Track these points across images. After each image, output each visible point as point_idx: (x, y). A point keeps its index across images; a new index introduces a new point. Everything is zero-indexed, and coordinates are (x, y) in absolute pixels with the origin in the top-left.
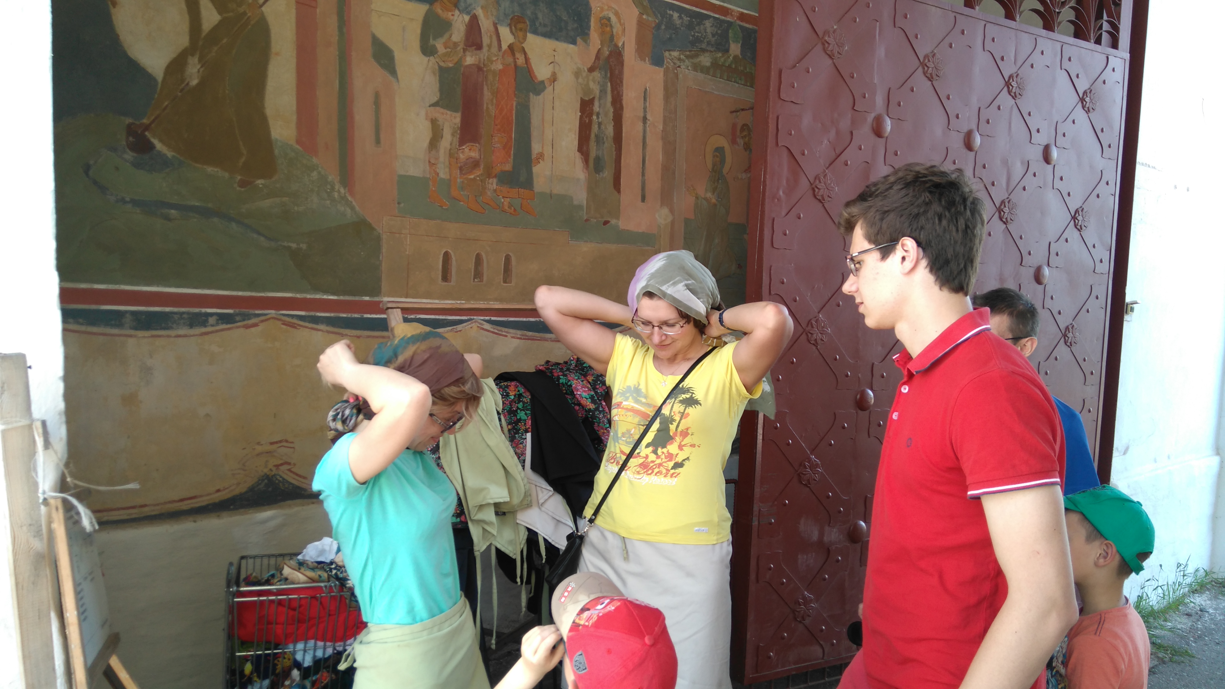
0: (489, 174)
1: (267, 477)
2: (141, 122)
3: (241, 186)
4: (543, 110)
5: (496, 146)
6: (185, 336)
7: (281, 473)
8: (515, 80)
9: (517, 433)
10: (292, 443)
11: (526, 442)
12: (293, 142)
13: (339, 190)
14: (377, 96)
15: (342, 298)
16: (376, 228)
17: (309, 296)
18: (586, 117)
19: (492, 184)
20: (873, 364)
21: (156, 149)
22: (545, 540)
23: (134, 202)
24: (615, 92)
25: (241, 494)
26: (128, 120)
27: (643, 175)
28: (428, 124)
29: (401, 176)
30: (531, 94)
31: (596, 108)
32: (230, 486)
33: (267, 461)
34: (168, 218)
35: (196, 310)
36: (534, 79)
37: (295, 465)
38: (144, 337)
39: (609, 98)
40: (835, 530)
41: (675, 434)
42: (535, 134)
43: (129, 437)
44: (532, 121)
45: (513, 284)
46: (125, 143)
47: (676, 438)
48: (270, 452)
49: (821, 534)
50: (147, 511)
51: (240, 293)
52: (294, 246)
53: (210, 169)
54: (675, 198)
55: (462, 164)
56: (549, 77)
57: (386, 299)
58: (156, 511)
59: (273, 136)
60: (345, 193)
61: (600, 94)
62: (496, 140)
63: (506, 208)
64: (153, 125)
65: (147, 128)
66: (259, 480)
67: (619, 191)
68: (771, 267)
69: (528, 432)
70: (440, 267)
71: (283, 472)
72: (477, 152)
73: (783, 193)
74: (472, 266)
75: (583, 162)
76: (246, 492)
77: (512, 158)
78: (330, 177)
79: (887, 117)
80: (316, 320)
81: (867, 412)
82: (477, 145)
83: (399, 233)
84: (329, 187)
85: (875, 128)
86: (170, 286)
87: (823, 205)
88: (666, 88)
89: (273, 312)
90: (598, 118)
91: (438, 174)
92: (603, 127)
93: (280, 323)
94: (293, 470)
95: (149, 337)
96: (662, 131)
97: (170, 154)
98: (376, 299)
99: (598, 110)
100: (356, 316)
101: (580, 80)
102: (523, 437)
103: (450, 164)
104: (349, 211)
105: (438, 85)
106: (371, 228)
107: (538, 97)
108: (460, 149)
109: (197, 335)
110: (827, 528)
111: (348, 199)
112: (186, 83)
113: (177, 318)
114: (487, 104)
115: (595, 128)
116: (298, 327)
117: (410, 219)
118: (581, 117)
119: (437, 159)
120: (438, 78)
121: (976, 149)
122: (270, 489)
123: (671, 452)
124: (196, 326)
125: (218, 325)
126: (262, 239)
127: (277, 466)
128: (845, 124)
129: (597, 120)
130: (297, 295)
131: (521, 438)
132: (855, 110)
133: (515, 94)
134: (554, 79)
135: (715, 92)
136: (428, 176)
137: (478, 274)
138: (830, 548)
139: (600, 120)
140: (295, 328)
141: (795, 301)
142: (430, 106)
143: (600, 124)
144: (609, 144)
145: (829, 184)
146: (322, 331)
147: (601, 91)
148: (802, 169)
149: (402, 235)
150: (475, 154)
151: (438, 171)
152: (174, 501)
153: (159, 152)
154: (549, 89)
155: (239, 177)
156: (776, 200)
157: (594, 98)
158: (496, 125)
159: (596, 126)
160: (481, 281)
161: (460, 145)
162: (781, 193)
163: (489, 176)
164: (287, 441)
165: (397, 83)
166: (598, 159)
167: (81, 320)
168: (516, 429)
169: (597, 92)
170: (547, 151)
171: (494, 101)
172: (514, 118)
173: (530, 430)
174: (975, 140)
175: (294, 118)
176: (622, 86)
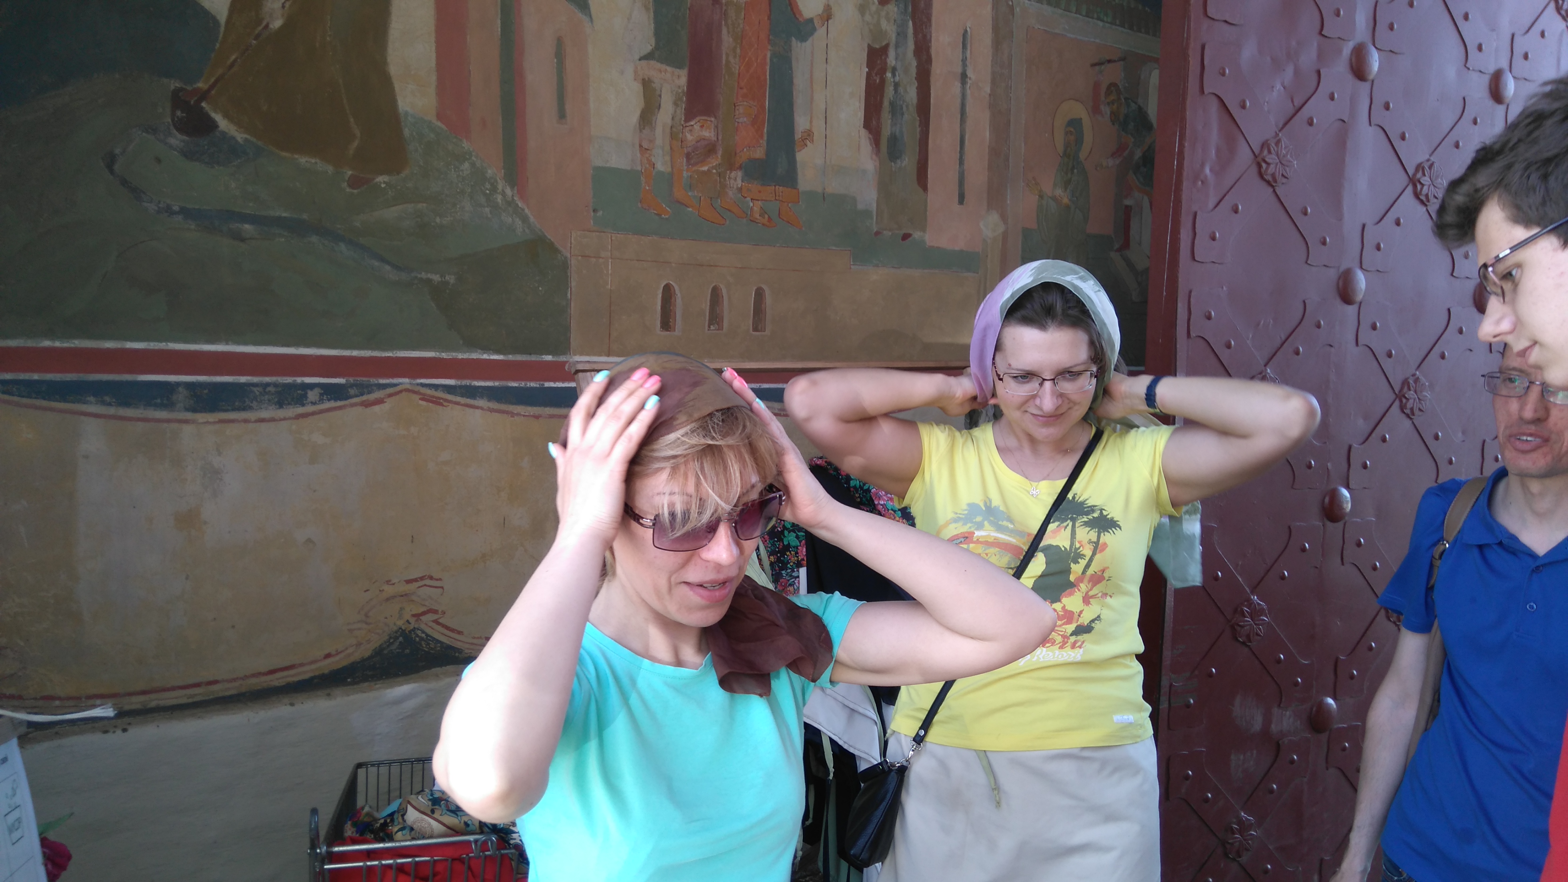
0: (730, 163)
1: (402, 632)
2: (195, 86)
3: (350, 186)
4: (812, 64)
5: (741, 120)
6: (272, 420)
7: (423, 626)
8: (769, 18)
9: (784, 568)
10: (440, 579)
11: (799, 583)
12: (431, 117)
13: (503, 191)
14: (560, 42)
15: (511, 357)
16: (561, 249)
17: (460, 356)
18: (876, 75)
19: (735, 179)
20: (1350, 448)
21: (220, 129)
22: (832, 742)
23: (185, 212)
24: (920, 35)
25: (363, 660)
26: (175, 84)
27: (961, 162)
28: (637, 87)
29: (597, 169)
30: (793, 38)
31: (891, 60)
32: (347, 649)
33: (402, 609)
34: (239, 237)
35: (289, 380)
36: (797, 16)
37: (444, 613)
38: (207, 423)
39: (911, 45)
40: (1288, 713)
41: (1080, 579)
42: (799, 101)
43: (187, 578)
44: (795, 81)
45: (768, 332)
46: (170, 120)
47: (1081, 585)
48: (406, 595)
49: (1267, 720)
50: (218, 690)
51: (355, 353)
52: (436, 278)
53: (303, 160)
54: (1008, 196)
55: (690, 149)
56: (820, 12)
57: (577, 358)
58: (231, 689)
59: (400, 107)
60: (513, 195)
61: (896, 39)
62: (741, 111)
63: (757, 216)
64: (213, 92)
65: (204, 95)
66: (391, 638)
67: (925, 188)
68: (1190, 292)
69: (802, 566)
70: (659, 308)
71: (426, 624)
72: (713, 130)
73: (1211, 170)
74: (706, 306)
75: (871, 144)
76: (370, 658)
77: (765, 138)
78: (489, 171)
79: (1374, 49)
80: (471, 392)
81: (1340, 525)
82: (713, 119)
83: (594, 257)
84: (488, 186)
85: (1354, 64)
86: (246, 343)
87: (1274, 191)
88: (996, 29)
89: (406, 380)
90: (894, 75)
91: (654, 164)
92: (901, 90)
93: (416, 397)
94: (440, 621)
95: (215, 423)
96: (990, 95)
97: (240, 136)
98: (562, 358)
99: (893, 63)
100: (533, 384)
101: (868, 17)
102: (793, 574)
103: (671, 148)
104: (518, 222)
105: (653, 26)
106: (552, 249)
107: (804, 44)
108: (686, 126)
109: (290, 418)
110: (1275, 710)
111: (517, 205)
112: (264, 24)
113: (258, 393)
114: (727, 55)
115: (889, 91)
116: (445, 404)
117: (613, 235)
118: (869, 75)
119: (651, 141)
120: (652, 14)
121: (1507, 101)
122: (407, 651)
123: (1068, 608)
124: (289, 404)
125: (323, 403)
126: (388, 268)
127: (417, 616)
128: (1308, 58)
129: (892, 80)
130: (443, 354)
131: (791, 576)
132: (1323, 36)
133: (769, 40)
134: (827, 15)
135: (1069, 35)
136: (639, 168)
137: (715, 318)
138: (1280, 742)
139: (897, 79)
140: (441, 404)
141: (1229, 346)
142: (640, 60)
143: (896, 85)
144: (910, 116)
145: (1284, 156)
146: (482, 408)
147: (898, 34)
148: (1243, 133)
149: (601, 260)
150: (709, 134)
151: (653, 160)
152: (260, 674)
153: (224, 134)
154: (821, 32)
155: (350, 173)
156: (1200, 183)
157: (887, 46)
158: (741, 88)
159: (892, 88)
160: (720, 328)
161: (686, 121)
162: (1207, 171)
163: (731, 167)
164: (431, 578)
165: (590, 24)
166: (894, 140)
167: (107, 399)
168: (782, 562)
169: (893, 37)
170: (818, 128)
171: (738, 51)
172: (768, 77)
173: (805, 562)
174: (1506, 85)
175: (434, 78)
176: (930, 26)
